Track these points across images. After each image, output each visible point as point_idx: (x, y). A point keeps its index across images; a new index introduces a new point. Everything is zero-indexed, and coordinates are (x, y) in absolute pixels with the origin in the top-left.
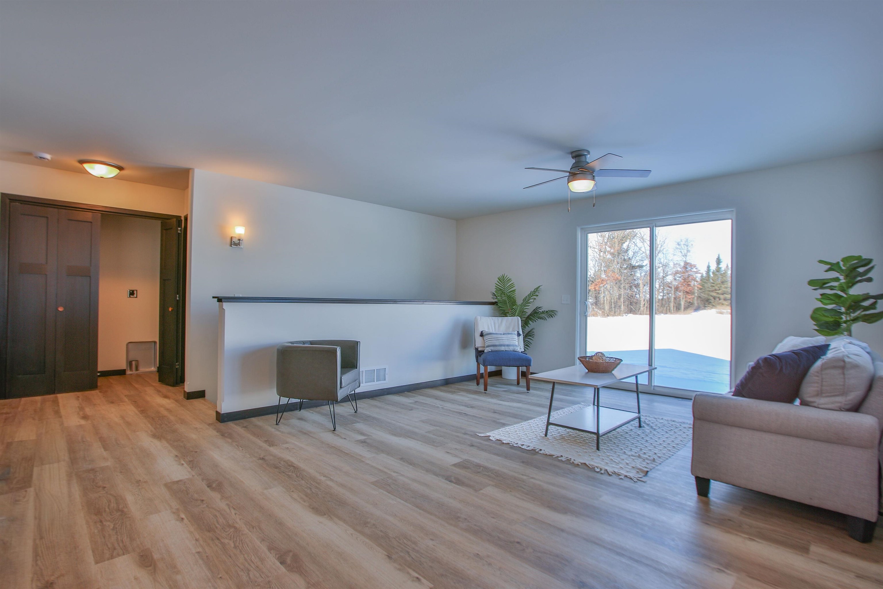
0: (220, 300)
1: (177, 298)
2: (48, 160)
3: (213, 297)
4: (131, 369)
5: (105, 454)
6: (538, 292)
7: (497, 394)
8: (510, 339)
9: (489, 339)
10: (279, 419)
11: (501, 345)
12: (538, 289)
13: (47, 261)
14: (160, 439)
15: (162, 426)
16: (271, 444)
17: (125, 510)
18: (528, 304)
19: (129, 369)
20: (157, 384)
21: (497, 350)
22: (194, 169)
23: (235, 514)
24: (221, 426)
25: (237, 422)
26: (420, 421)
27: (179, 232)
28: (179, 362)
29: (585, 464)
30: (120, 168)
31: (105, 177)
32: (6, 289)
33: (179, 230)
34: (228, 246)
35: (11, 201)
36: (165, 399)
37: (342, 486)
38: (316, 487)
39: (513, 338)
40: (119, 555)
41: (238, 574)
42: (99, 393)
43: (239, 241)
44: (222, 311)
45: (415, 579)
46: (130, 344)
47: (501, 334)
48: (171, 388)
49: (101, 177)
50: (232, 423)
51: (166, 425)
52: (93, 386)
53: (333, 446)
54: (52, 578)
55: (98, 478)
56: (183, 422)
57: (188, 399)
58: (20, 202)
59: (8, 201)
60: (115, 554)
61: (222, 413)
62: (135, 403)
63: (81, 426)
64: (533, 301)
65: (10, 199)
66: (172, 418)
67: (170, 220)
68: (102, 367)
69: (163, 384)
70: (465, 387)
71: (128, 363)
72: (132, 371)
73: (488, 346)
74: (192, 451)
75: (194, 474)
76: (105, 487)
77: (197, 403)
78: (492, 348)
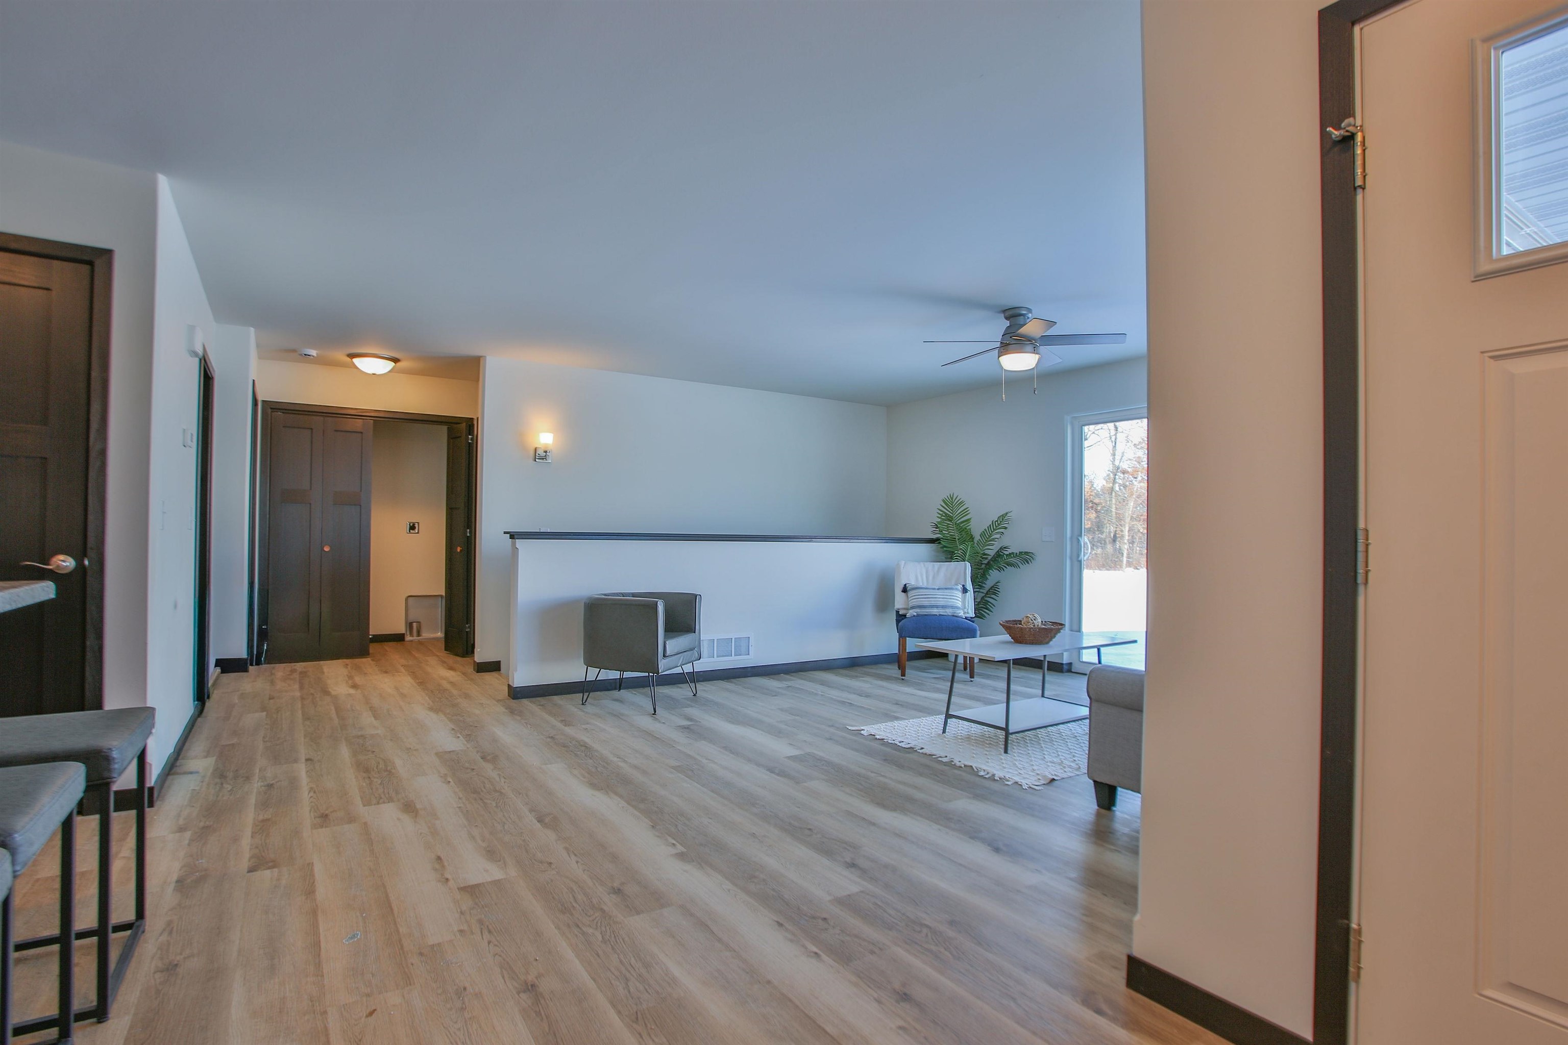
0: (513, 536)
1: (467, 534)
2: (313, 356)
3: (505, 533)
4: (411, 635)
5: (375, 723)
6: (1007, 522)
7: (920, 681)
8: (948, 597)
9: (915, 596)
10: (585, 699)
11: (932, 607)
12: (1004, 517)
13: (311, 487)
14: (438, 712)
15: (442, 700)
16: (566, 723)
17: (393, 771)
18: (990, 543)
19: (408, 633)
20: (443, 654)
21: (927, 614)
22: (485, 357)
23: (505, 782)
24: (513, 703)
25: (534, 699)
26: (779, 709)
27: (470, 441)
28: (470, 623)
29: (971, 766)
30: (395, 360)
31: (377, 373)
32: (268, 522)
33: (470, 439)
34: (531, 461)
35: (272, 410)
36: (450, 671)
37: (636, 767)
38: (604, 767)
39: (953, 596)
40: (384, 803)
41: (493, 825)
42: (371, 662)
43: (545, 454)
44: (515, 550)
45: (670, 844)
46: (409, 598)
47: (934, 589)
48: (459, 659)
49: (373, 374)
50: (527, 700)
51: (447, 698)
52: (363, 653)
53: (645, 729)
54: (327, 812)
55: (367, 743)
56: (467, 696)
57: (478, 672)
58: (282, 411)
59: (270, 410)
60: (381, 801)
61: (515, 686)
62: (414, 675)
63: (350, 695)
64: (1000, 536)
65: (271, 408)
66: (455, 692)
67: (458, 425)
68: (373, 631)
69: (451, 654)
70: (878, 672)
71: (408, 625)
72: (413, 637)
73: (912, 608)
74: (471, 726)
75: (469, 746)
76: (374, 752)
77: (489, 677)
78: (918, 610)
